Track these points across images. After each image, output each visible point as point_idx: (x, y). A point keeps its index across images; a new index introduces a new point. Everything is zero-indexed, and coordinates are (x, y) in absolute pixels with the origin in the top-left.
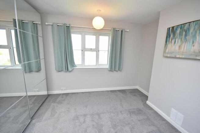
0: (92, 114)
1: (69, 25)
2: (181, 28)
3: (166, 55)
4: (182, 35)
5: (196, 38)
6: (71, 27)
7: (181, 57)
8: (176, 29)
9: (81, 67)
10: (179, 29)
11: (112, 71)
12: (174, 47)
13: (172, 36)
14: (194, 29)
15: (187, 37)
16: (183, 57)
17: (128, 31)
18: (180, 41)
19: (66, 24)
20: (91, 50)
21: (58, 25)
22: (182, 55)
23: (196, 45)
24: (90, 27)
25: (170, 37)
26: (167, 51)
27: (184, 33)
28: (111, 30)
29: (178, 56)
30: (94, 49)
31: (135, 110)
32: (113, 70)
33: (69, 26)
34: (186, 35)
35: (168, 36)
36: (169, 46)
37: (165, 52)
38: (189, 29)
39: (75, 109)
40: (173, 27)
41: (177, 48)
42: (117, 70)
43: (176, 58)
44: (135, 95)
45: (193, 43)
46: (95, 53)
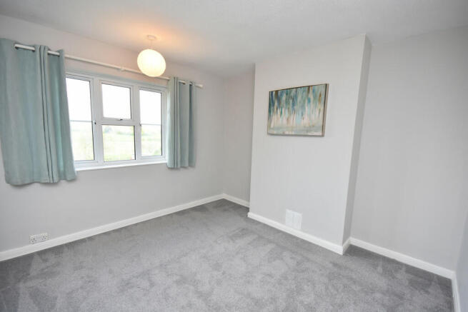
0: (161, 265)
1: (59, 52)
2: (287, 94)
3: (271, 132)
4: (289, 104)
5: (305, 108)
6: (66, 58)
7: (291, 133)
8: (281, 95)
9: (92, 166)
10: (285, 95)
11: (177, 169)
12: (280, 120)
13: (276, 104)
14: (302, 97)
15: (295, 107)
16: (293, 133)
17: (201, 86)
18: (287, 111)
19: (49, 50)
20: (120, 122)
21: (17, 45)
22: (292, 131)
23: (306, 117)
24: (120, 67)
25: (274, 105)
26: (272, 126)
27: (291, 101)
28: (168, 80)
29: (287, 133)
30: (127, 120)
31: (237, 231)
32: (179, 166)
33: (59, 56)
34: (293, 105)
35: (271, 104)
36: (274, 118)
37: (269, 126)
38: (296, 96)
39: (111, 272)
40: (277, 92)
41: (285, 121)
42: (187, 164)
43: (284, 135)
44: (225, 210)
45: (302, 115)
46: (130, 129)
